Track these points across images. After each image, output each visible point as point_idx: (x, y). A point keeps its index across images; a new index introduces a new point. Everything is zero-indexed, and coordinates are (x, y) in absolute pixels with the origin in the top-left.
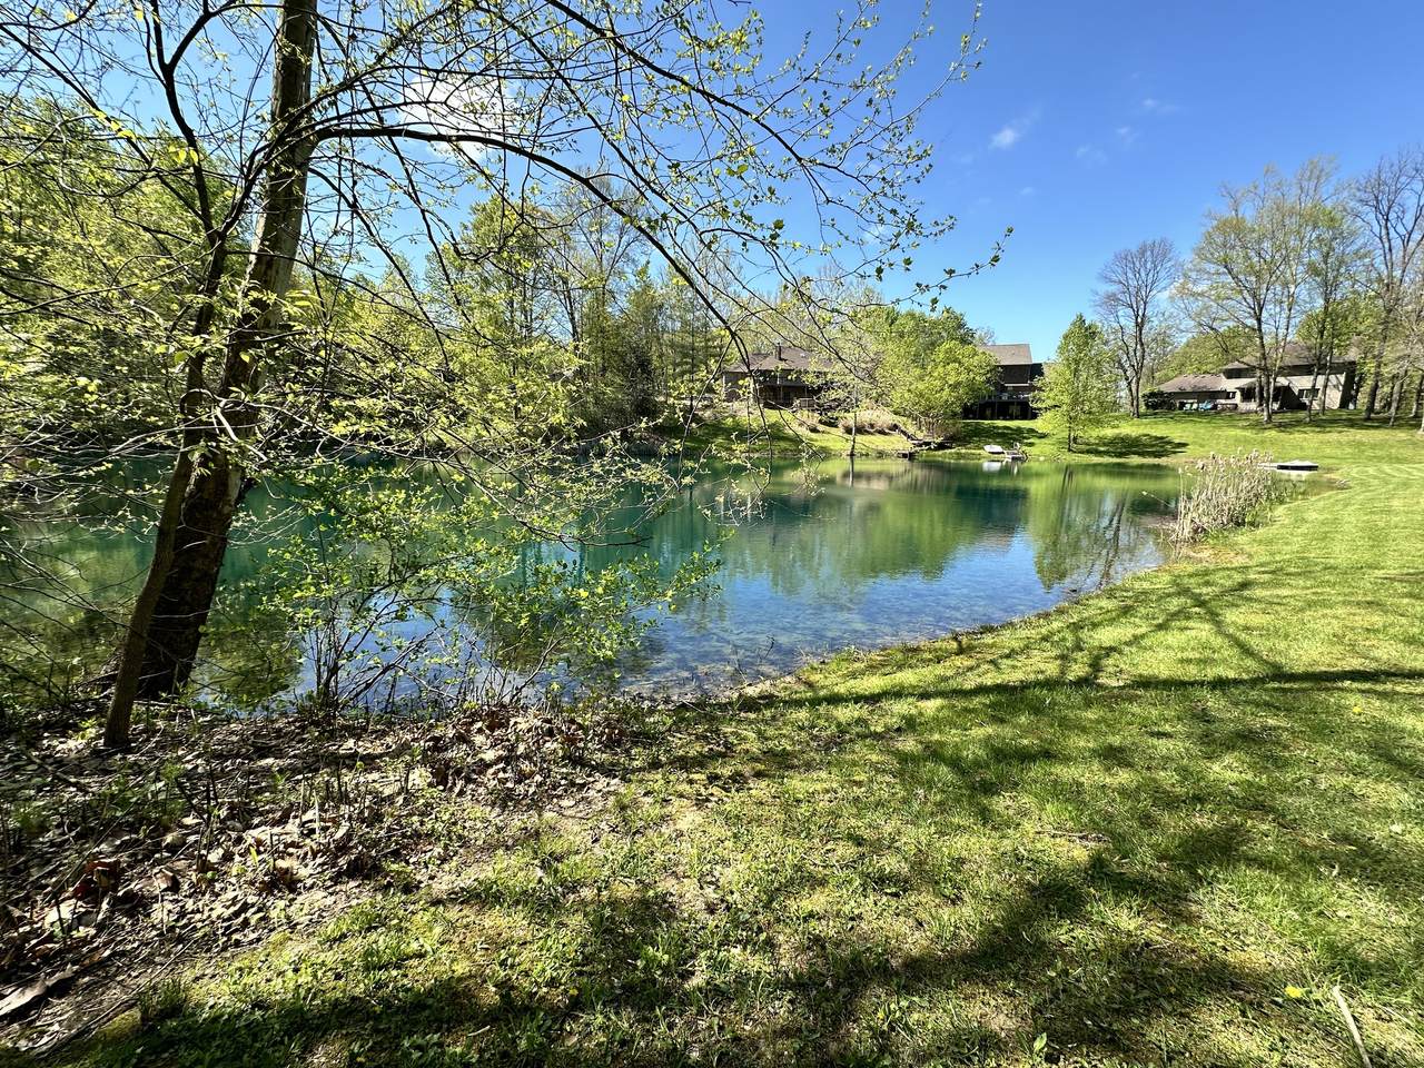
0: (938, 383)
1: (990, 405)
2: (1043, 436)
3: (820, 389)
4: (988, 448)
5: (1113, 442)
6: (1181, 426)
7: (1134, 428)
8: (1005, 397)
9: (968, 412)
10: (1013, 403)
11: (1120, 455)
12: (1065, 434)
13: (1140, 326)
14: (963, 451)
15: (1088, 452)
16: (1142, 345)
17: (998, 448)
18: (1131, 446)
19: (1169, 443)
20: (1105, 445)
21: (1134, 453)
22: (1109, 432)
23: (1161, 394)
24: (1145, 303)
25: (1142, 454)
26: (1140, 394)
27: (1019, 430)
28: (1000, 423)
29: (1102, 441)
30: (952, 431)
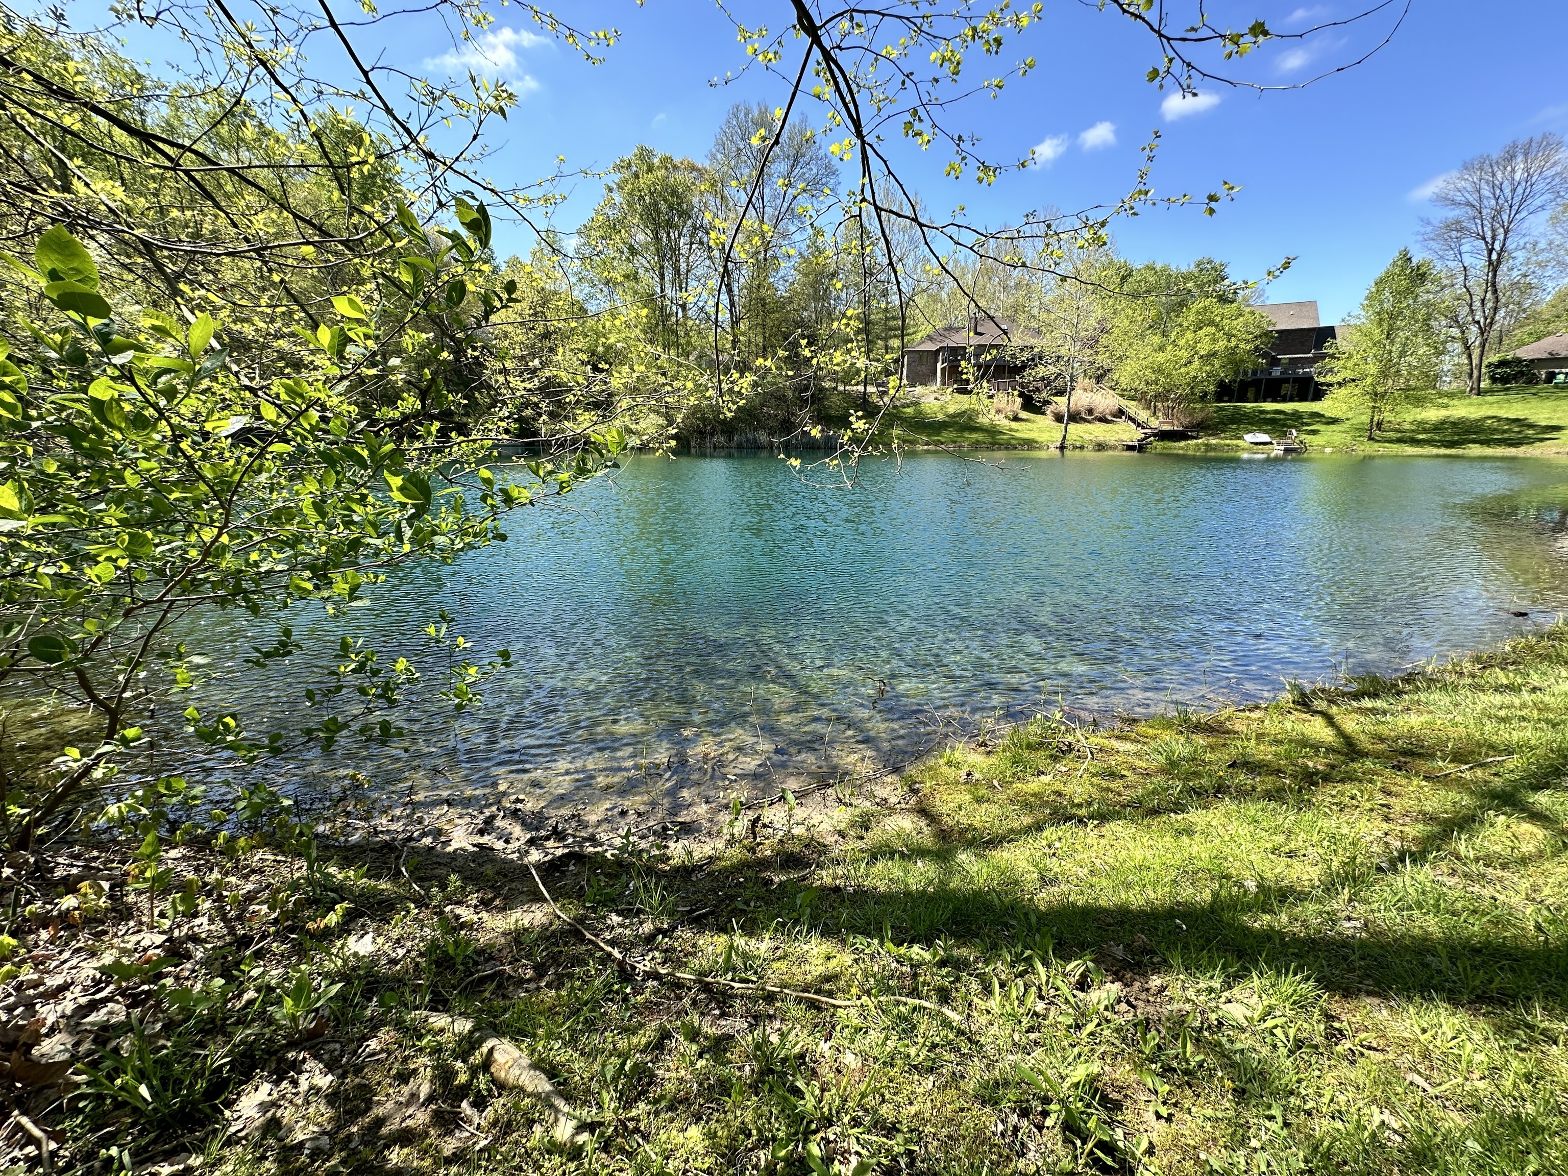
0: (1185, 354)
1: (1256, 383)
2: (1334, 421)
3: (1024, 367)
4: (1249, 438)
5: (1439, 426)
6: (1549, 404)
7: (1472, 409)
8: (1277, 372)
9: (1224, 391)
10: (1286, 381)
11: (1452, 444)
12: (1365, 419)
13: (1494, 267)
14: (1213, 441)
15: (1399, 441)
16: (1495, 292)
17: (1265, 438)
18: (1468, 432)
19: (1531, 426)
20: (1425, 431)
21: (1474, 442)
22: (1432, 414)
23: (1518, 361)
24: (1506, 233)
25: (1486, 443)
26: (1485, 362)
27: (1297, 416)
28: (1269, 406)
29: (1422, 426)
30: (1199, 416)
